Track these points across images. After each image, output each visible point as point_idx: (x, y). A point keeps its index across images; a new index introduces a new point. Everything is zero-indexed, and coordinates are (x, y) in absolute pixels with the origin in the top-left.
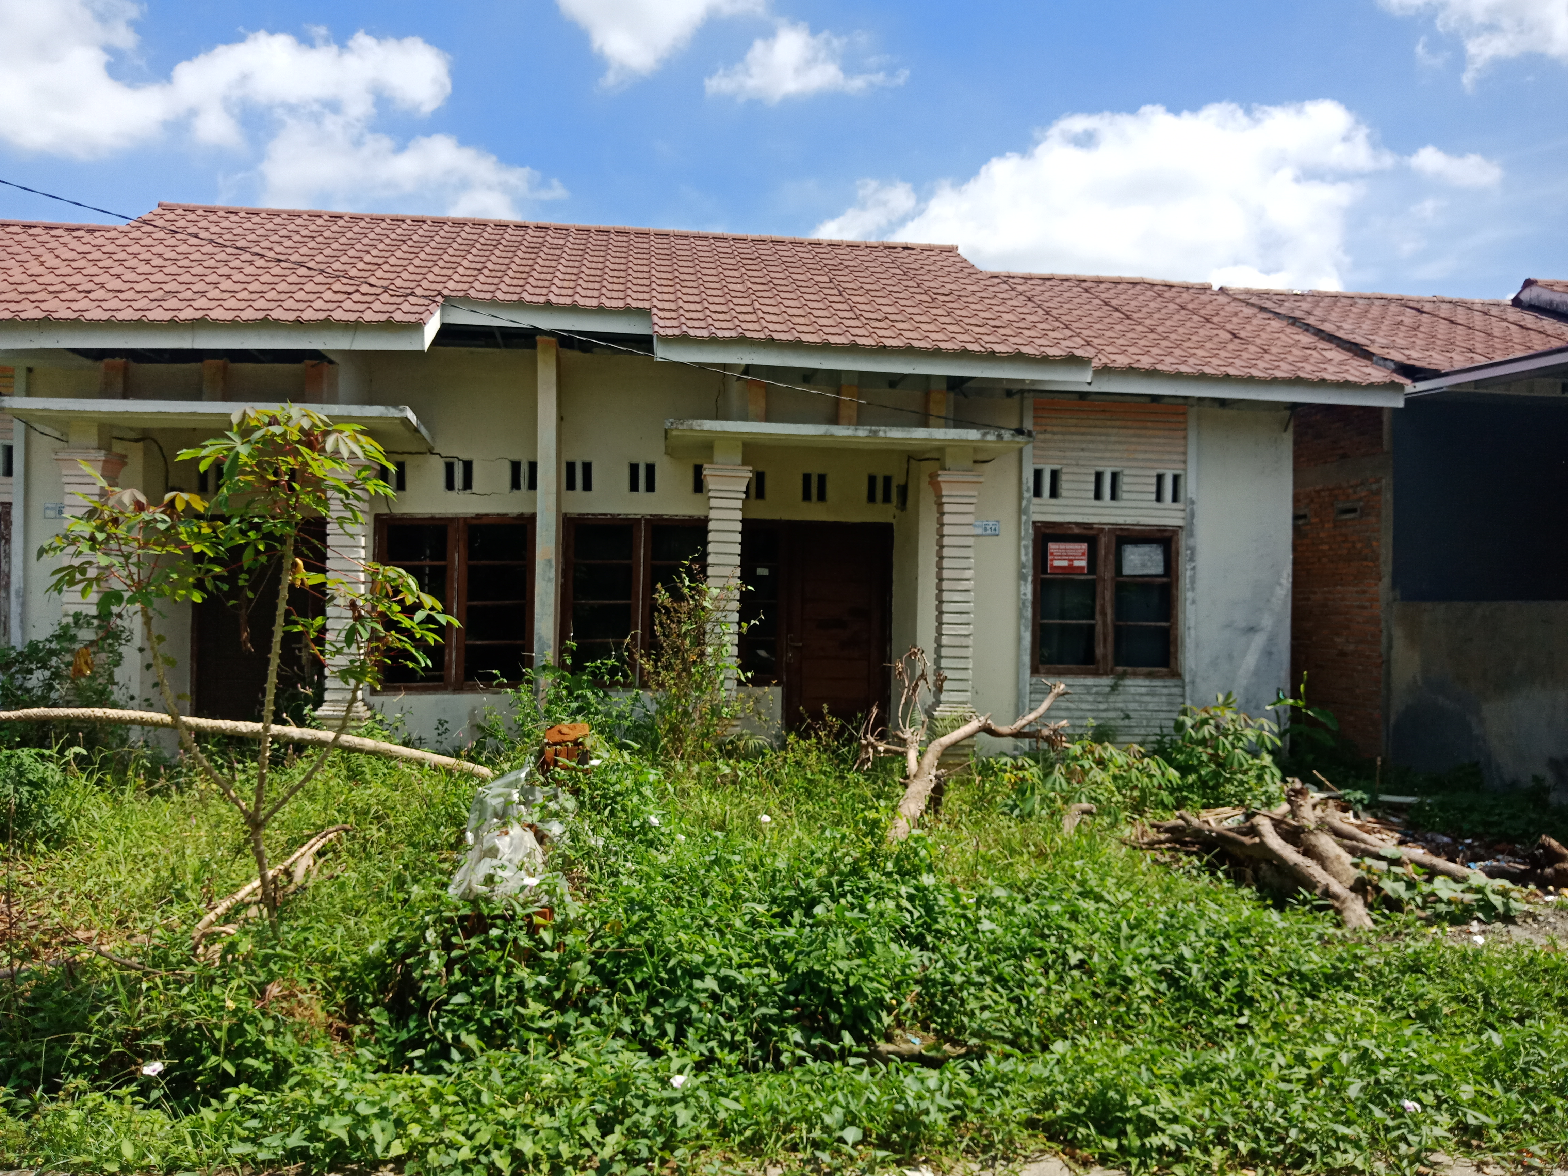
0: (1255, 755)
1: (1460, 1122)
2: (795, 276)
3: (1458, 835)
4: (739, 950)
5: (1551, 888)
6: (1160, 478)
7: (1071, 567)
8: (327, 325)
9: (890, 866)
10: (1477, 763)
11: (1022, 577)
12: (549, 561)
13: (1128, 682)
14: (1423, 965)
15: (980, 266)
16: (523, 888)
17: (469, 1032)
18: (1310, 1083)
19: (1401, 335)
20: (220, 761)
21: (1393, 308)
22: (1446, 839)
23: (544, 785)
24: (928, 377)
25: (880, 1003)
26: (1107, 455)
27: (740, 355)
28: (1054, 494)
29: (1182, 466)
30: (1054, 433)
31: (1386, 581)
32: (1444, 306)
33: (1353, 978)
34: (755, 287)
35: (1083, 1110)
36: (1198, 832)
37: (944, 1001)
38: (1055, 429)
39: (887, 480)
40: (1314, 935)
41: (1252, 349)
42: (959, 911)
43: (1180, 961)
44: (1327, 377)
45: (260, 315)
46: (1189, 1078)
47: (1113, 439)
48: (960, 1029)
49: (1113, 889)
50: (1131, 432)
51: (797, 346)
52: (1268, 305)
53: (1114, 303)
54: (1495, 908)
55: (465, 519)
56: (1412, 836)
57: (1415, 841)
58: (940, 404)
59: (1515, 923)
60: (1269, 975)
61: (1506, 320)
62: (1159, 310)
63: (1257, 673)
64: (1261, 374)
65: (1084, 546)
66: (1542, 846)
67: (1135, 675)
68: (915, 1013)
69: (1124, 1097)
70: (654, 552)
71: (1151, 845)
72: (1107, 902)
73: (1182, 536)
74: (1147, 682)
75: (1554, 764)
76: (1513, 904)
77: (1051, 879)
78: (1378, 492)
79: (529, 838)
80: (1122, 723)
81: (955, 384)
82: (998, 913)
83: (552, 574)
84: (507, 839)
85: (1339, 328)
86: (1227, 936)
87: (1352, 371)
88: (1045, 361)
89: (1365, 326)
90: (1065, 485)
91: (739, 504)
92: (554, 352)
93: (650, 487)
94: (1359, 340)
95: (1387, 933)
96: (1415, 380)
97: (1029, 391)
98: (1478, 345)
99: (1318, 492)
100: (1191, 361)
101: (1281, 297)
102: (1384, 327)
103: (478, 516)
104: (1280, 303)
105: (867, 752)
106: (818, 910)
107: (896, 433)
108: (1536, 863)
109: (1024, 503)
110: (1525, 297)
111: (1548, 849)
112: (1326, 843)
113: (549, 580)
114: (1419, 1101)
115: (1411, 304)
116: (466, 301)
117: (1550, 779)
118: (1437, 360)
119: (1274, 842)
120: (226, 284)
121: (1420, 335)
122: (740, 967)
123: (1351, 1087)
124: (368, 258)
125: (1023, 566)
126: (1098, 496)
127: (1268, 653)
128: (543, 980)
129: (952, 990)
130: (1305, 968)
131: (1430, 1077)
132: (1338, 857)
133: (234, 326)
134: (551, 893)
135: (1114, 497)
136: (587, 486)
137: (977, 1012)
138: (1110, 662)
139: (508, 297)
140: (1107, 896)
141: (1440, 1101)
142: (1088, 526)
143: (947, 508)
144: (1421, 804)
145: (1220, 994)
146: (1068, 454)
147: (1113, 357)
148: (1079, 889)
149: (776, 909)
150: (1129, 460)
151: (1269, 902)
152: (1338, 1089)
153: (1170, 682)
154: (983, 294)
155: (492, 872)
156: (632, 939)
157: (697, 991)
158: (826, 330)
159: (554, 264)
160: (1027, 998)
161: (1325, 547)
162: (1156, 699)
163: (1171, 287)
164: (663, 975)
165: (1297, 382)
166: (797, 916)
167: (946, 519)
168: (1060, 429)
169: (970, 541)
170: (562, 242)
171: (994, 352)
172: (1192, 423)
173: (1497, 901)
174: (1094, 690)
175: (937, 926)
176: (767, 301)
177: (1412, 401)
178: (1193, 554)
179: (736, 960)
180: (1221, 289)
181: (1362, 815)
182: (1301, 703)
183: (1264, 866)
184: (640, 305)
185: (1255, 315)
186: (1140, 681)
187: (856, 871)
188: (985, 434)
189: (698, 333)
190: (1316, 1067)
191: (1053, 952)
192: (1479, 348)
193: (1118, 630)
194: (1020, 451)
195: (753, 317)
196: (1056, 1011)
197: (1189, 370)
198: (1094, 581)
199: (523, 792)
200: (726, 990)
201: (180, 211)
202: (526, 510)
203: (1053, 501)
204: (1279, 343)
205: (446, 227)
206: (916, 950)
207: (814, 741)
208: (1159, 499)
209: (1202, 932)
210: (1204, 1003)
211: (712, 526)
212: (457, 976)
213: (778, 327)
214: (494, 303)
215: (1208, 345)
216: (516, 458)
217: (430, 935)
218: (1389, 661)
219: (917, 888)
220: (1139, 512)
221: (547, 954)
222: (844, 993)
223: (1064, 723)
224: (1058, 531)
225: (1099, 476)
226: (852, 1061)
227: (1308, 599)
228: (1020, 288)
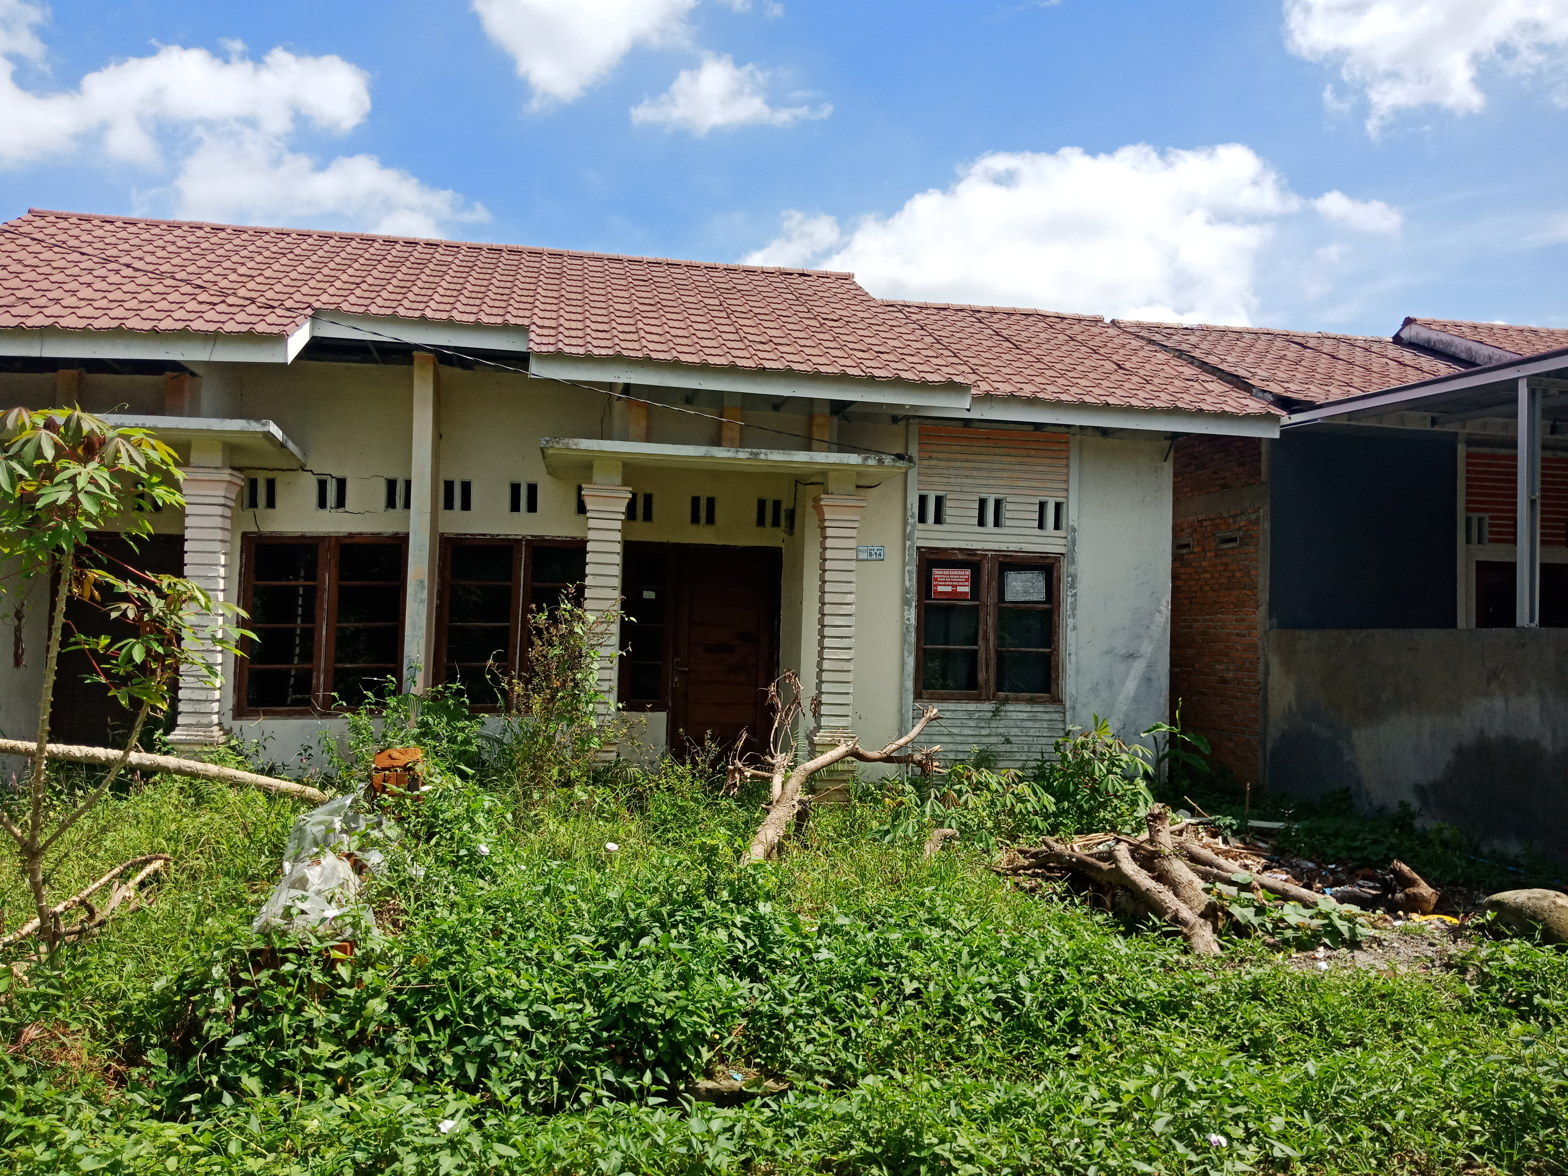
0: (1131, 780)
1: (1267, 1155)
2: (684, 298)
3: (1322, 860)
4: (555, 984)
5: (1401, 913)
6: (1042, 506)
7: (954, 592)
8: (184, 335)
9: (725, 895)
10: (1348, 789)
11: (906, 602)
12: (422, 582)
13: (1010, 707)
14: (1263, 992)
15: (872, 294)
16: (323, 920)
17: (251, 1075)
18: (1120, 1116)
19: (1282, 368)
20: (59, 788)
21: (1279, 343)
22: (1310, 865)
23: (369, 812)
24: (812, 400)
25: (699, 1037)
26: (991, 482)
27: (617, 374)
28: (938, 520)
29: (1064, 494)
30: (939, 460)
31: (1263, 610)
32: (1327, 342)
33: (1190, 1007)
34: (642, 308)
35: (878, 1150)
36: (1059, 856)
37: (770, 1034)
38: (940, 456)
39: (777, 504)
40: (1157, 962)
41: (1135, 379)
42: (798, 940)
43: (1016, 989)
44: (1205, 407)
45: (115, 324)
46: (999, 1113)
47: (996, 466)
48: (785, 1063)
49: (963, 915)
50: (1014, 459)
51: (676, 366)
52: (1157, 338)
53: (1005, 333)
54: (1341, 934)
55: (337, 538)
56: (1278, 862)
57: (1280, 866)
58: (825, 428)
59: (1360, 948)
60: (1105, 1004)
61: (1385, 356)
62: (1048, 340)
63: (1136, 699)
64: (1140, 404)
65: (968, 572)
66: (1393, 871)
67: (1017, 700)
68: (739, 1047)
69: (919, 1134)
70: (535, 572)
71: (1015, 872)
72: (955, 928)
73: (1064, 563)
74: (1028, 709)
75: (1420, 790)
76: (1359, 929)
77: (898, 905)
78: (1256, 522)
79: (345, 868)
80: (1003, 748)
81: (838, 407)
82: (839, 942)
83: (425, 595)
84: (318, 869)
85: (1223, 361)
86: (1066, 964)
87: (1230, 402)
88: (924, 386)
89: (1248, 360)
90: (949, 511)
91: (618, 525)
92: (431, 368)
93: (532, 507)
94: (1241, 372)
95: (1232, 959)
96: (1292, 412)
97: (914, 417)
98: (1355, 379)
99: (1201, 522)
100: (1074, 390)
101: (1170, 331)
102: (1266, 361)
103: (351, 535)
104: (1169, 336)
105: (734, 778)
106: (645, 941)
107: (777, 456)
108: (1387, 887)
109: (909, 528)
110: (1405, 335)
111: (1398, 874)
112: (1180, 869)
113: (422, 601)
114: (1227, 1135)
115: (1296, 340)
116: (336, 314)
117: (1415, 804)
118: (1316, 394)
119: (1129, 867)
120: (85, 292)
121: (1301, 369)
122: (556, 1001)
123: (1158, 1121)
124: (242, 270)
125: (907, 591)
126: (981, 522)
127: (1147, 680)
128: (335, 1017)
129: (778, 1022)
130: (1140, 997)
131: (1242, 1109)
132: (1191, 883)
133: (86, 334)
134: (355, 925)
135: (997, 524)
136: (466, 505)
137: (802, 1045)
138: (993, 688)
139: (383, 311)
140: (954, 924)
141: (1249, 1134)
142: (971, 552)
143: (829, 532)
144: (1288, 830)
145: (1054, 1023)
146: (952, 480)
147: (996, 385)
148: (927, 916)
149: (602, 941)
150: (1012, 487)
151: (1122, 928)
152: (1145, 1124)
153: (1051, 708)
154: (873, 321)
155: (289, 903)
156: (437, 975)
157: (503, 1028)
158: (707, 351)
159: (437, 280)
160: (856, 1030)
161: (1208, 576)
162: (1037, 725)
163: (1063, 318)
164: (469, 1012)
165: (1174, 412)
166: (624, 947)
167: (829, 543)
168: (944, 456)
169: (852, 565)
170: (450, 259)
171: (873, 377)
172: (1074, 451)
173: (1343, 927)
174: (977, 715)
175: (773, 956)
176: (652, 321)
177: (1288, 433)
178: (1073, 581)
179: (551, 995)
180: (1113, 322)
181: (1231, 840)
182: (1176, 730)
183: (1119, 892)
184: (519, 321)
185: (1142, 347)
186: (1021, 707)
187: (690, 900)
188: (866, 459)
189: (574, 350)
190: (1127, 1099)
191: (888, 982)
192: (1357, 382)
193: (1000, 657)
194: (906, 475)
195: (634, 337)
196: (885, 1043)
197: (1070, 399)
198: (976, 607)
199: (346, 820)
200: (536, 1027)
201: (52, 219)
202: (401, 530)
203: (938, 527)
204: (1162, 374)
205: (332, 242)
206: (745, 984)
207: (689, 766)
208: (1041, 526)
209: (1042, 960)
210: (1037, 1033)
211: (590, 547)
212: (244, 1014)
213: (658, 347)
214: (366, 317)
215: (1092, 375)
216: (391, 475)
217: (217, 972)
218: (1266, 688)
219: (752, 918)
220: (1021, 539)
221: (344, 991)
222: (662, 1027)
223: (937, 747)
224: (942, 557)
225: (982, 503)
226: (652, 1101)
227: (1191, 627)
228: (914, 317)
